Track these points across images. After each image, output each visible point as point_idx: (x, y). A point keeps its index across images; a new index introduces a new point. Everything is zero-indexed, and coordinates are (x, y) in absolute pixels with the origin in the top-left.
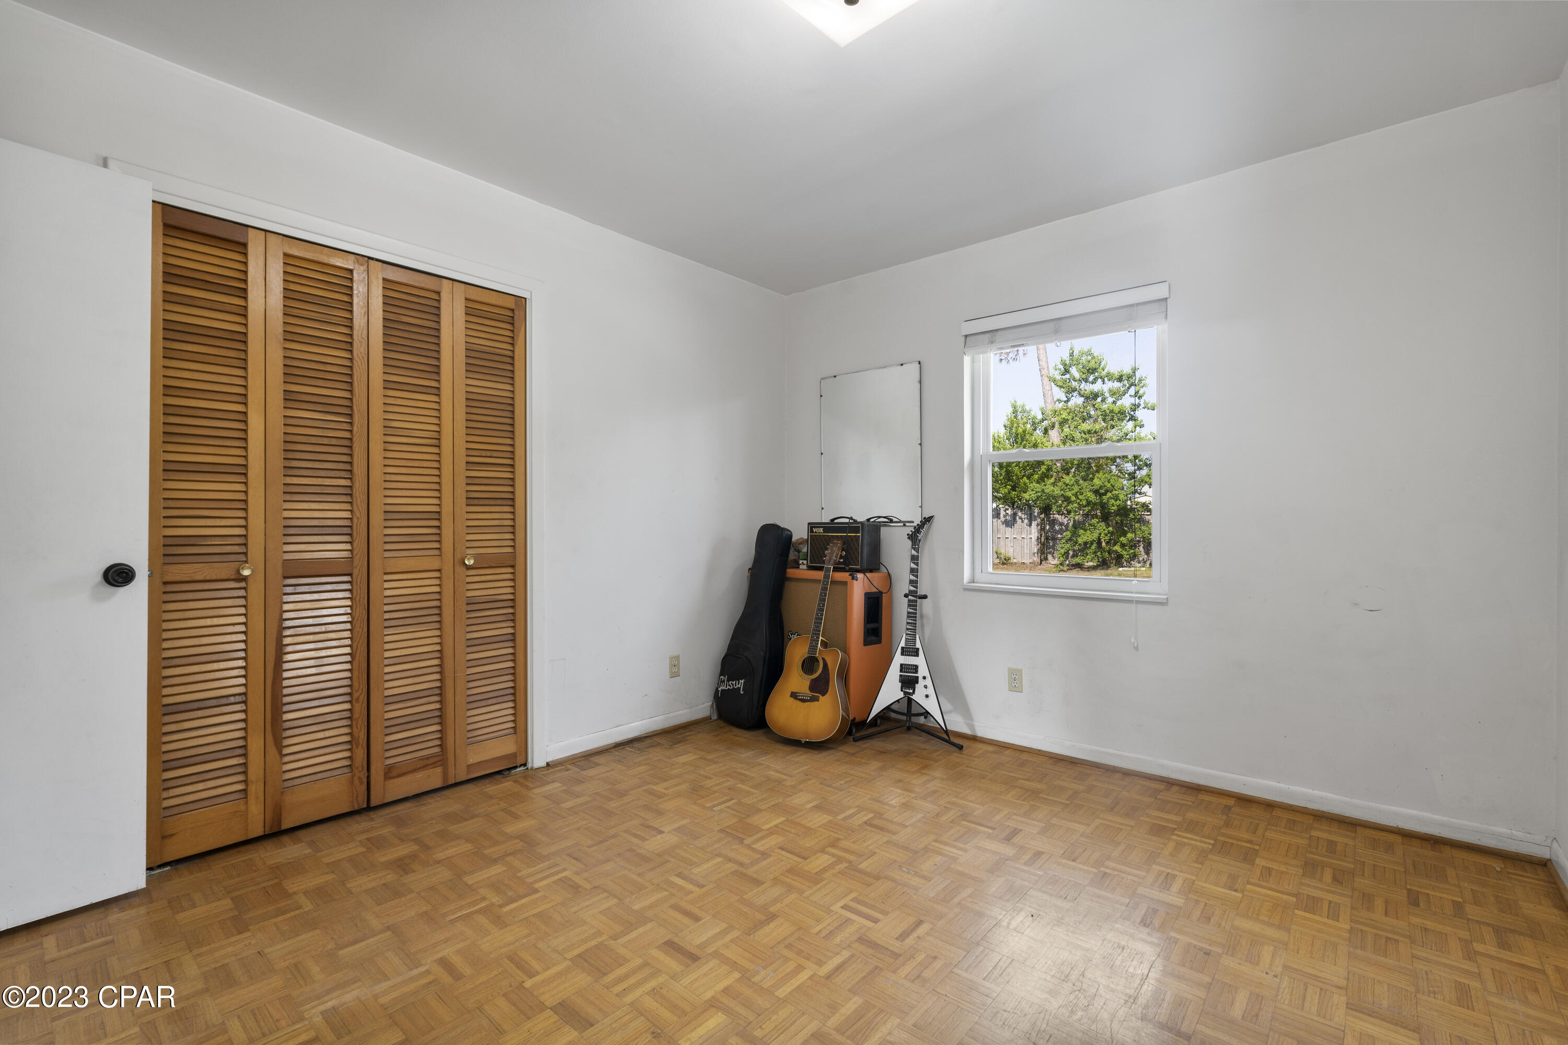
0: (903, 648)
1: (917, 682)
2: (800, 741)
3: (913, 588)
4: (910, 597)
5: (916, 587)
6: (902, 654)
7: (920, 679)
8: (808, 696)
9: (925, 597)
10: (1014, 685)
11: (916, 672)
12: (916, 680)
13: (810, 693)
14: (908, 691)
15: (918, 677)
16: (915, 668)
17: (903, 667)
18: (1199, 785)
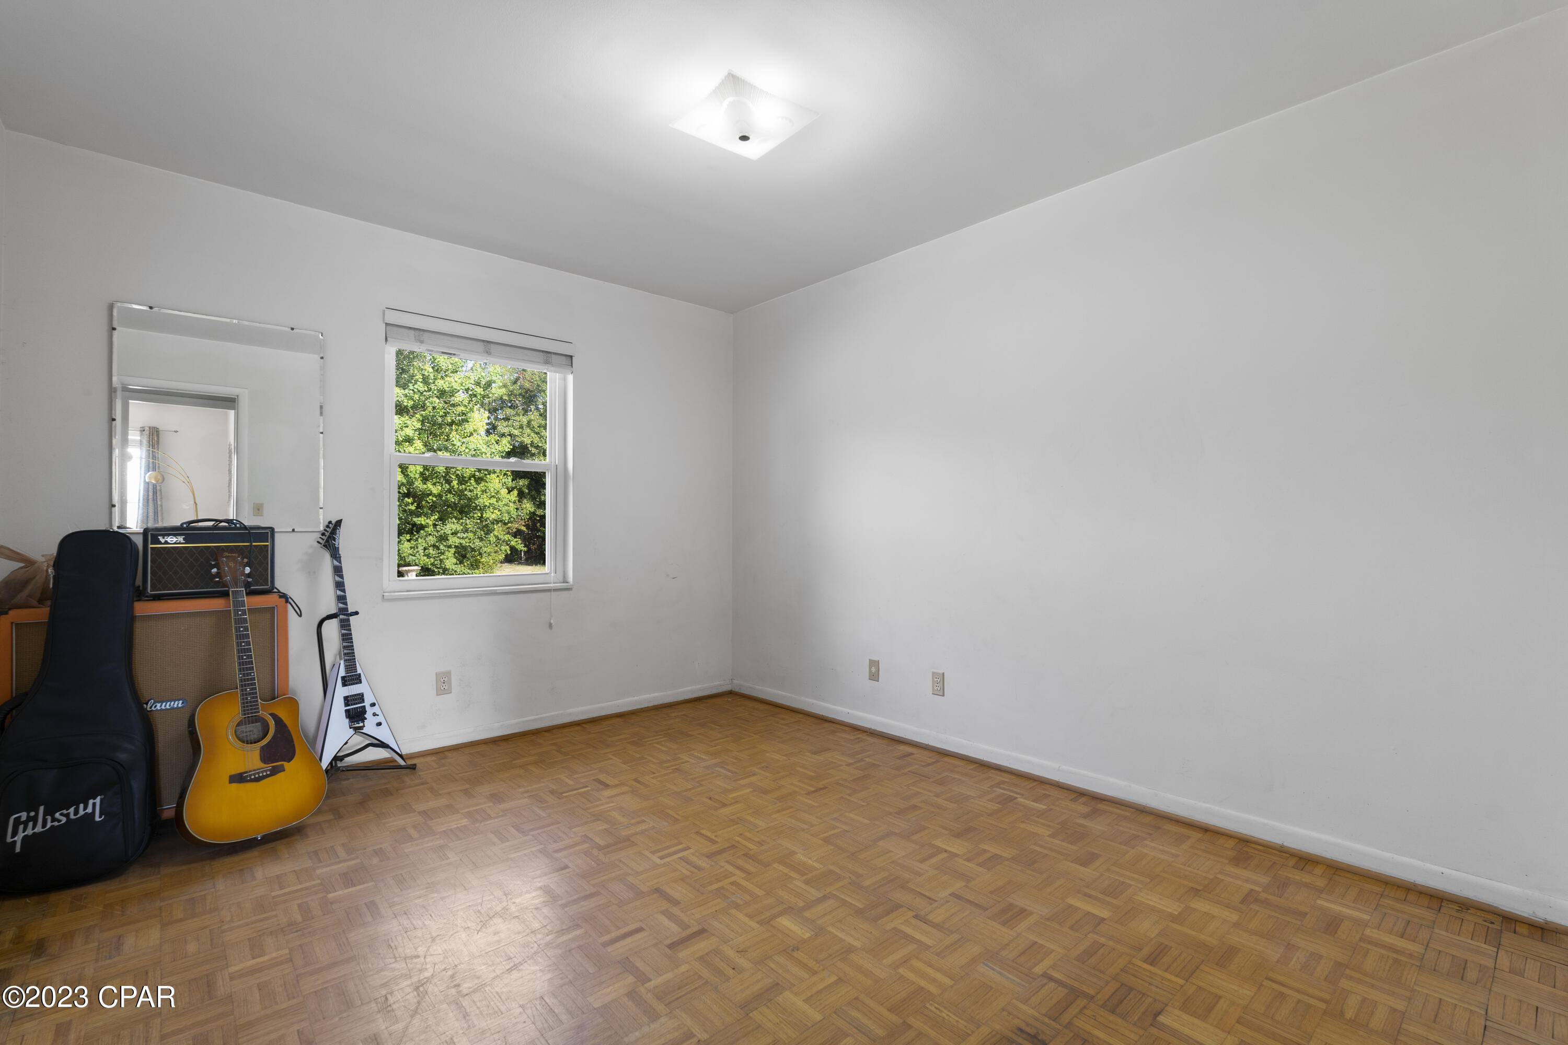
0: (343, 678)
1: (365, 712)
2: (256, 839)
3: (341, 605)
4: (342, 617)
5: (346, 604)
6: (344, 685)
7: (368, 708)
8: (266, 771)
9: (356, 613)
10: (443, 689)
11: (363, 701)
12: (363, 711)
13: (263, 765)
14: (357, 725)
15: (364, 706)
16: (360, 697)
17: (348, 700)
18: (593, 718)
